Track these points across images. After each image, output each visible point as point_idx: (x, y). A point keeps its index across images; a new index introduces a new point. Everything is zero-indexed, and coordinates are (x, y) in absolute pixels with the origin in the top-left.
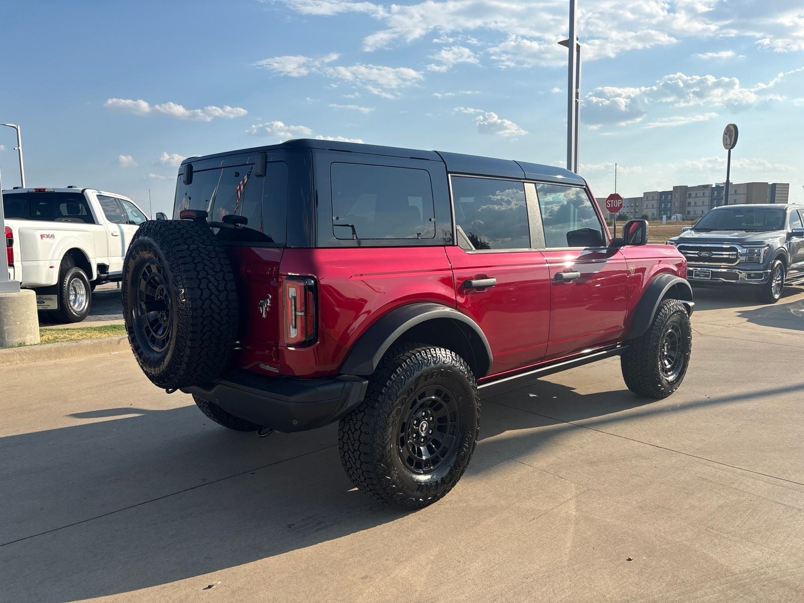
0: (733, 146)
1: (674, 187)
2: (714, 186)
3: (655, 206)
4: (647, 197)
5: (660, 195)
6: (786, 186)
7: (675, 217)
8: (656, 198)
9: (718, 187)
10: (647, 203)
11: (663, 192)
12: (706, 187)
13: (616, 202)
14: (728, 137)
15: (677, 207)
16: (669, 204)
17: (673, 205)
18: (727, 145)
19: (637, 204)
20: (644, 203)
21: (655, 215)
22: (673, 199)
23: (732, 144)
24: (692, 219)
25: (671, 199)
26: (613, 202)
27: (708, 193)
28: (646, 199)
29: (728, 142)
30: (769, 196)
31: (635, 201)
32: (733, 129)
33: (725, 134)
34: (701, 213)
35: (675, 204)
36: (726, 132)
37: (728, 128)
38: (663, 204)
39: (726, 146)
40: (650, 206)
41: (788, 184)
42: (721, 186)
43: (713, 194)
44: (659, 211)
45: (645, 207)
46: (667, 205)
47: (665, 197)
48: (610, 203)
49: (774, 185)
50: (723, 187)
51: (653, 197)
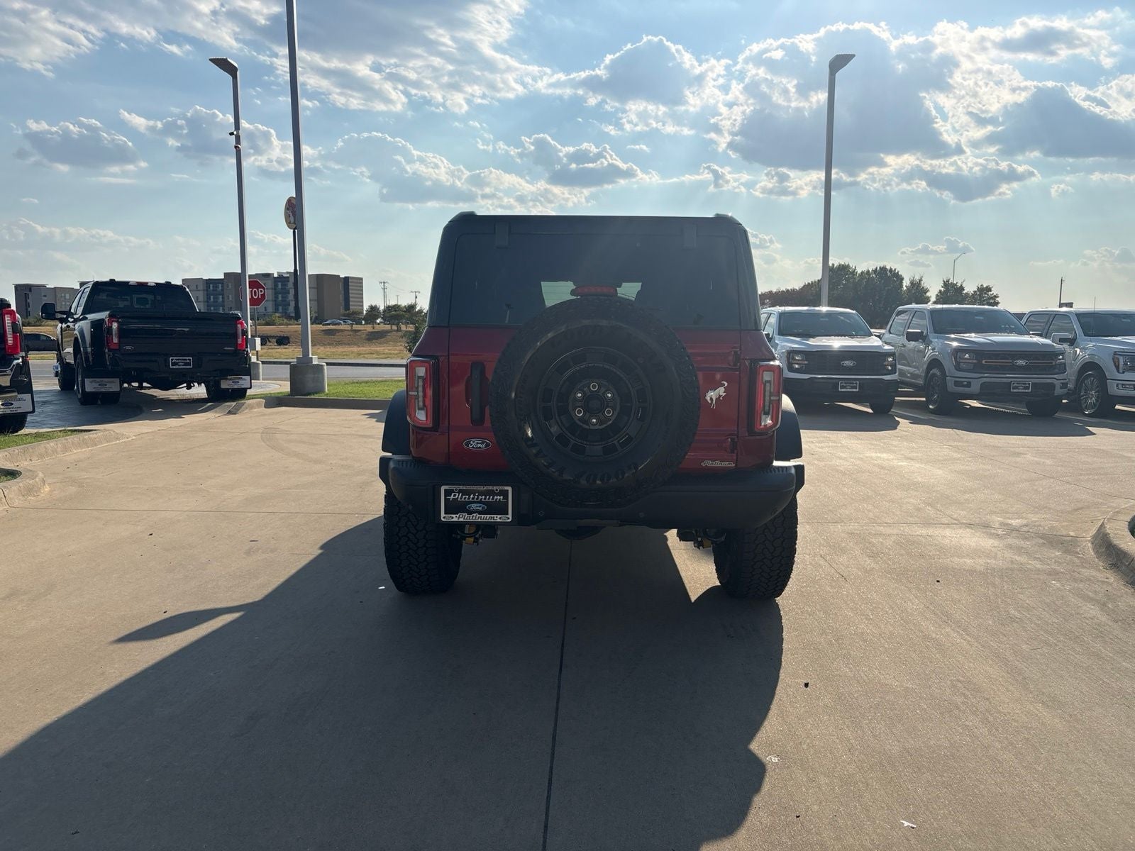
1: (225, 274)
2: (276, 275)
5: (207, 283)
6: (359, 281)
8: (201, 287)
9: (281, 279)
11: (209, 279)
12: (268, 276)
14: (291, 214)
15: (232, 301)
16: (221, 296)
17: (226, 298)
18: (290, 223)
22: (225, 291)
25: (222, 290)
27: (269, 284)
29: (292, 220)
30: (343, 292)
33: (287, 209)
35: (228, 296)
36: (287, 206)
37: (290, 201)
38: (212, 297)
41: (362, 279)
42: (285, 275)
43: (276, 286)
44: (208, 306)
46: (218, 298)
47: (213, 287)
49: (347, 279)
50: (288, 277)
51: (197, 286)
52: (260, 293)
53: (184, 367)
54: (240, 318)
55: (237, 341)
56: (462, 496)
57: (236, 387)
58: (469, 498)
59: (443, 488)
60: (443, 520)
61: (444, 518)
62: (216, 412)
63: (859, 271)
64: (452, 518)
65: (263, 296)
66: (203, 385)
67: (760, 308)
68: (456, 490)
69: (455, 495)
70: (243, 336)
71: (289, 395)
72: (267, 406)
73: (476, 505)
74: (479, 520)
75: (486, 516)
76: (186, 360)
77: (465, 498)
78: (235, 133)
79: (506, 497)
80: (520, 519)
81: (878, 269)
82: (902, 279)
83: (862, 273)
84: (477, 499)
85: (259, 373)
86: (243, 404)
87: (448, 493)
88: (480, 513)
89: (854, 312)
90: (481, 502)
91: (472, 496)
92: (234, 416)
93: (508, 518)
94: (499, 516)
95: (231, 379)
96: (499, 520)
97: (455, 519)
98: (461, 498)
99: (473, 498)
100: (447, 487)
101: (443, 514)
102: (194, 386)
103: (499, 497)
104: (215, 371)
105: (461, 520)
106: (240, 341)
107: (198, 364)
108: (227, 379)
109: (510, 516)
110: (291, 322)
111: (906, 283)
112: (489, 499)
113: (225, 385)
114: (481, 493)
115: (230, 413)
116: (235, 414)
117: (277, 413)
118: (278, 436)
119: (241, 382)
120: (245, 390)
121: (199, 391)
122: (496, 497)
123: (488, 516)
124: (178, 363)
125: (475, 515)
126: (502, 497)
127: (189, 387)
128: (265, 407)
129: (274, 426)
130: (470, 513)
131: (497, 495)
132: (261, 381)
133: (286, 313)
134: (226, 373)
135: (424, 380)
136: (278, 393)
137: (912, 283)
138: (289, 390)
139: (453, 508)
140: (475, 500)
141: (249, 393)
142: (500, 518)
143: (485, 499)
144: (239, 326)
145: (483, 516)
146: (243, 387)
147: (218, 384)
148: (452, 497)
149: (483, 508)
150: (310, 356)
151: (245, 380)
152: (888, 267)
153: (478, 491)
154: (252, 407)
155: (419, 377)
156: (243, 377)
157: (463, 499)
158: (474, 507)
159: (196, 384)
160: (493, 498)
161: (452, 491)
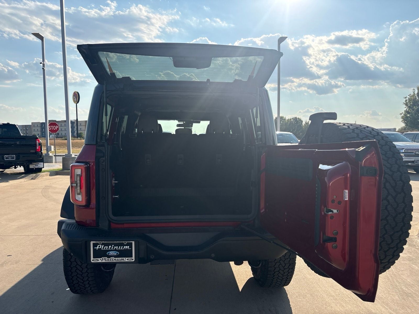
0: (78, 102)
3: (39, 130)
4: (34, 125)
5: (42, 124)
7: (52, 136)
8: (39, 126)
10: (34, 128)
13: (54, 127)
14: (75, 98)
19: (27, 129)
20: (32, 128)
21: (40, 134)
23: (77, 101)
24: (61, 137)
26: (53, 127)
28: (33, 126)
29: (75, 100)
31: (26, 127)
32: (77, 94)
33: (74, 96)
34: (65, 134)
36: (74, 95)
37: (75, 93)
39: (74, 101)
40: (36, 130)
44: (42, 133)
45: (33, 130)
48: (51, 127)
50: (74, 122)
51: (37, 125)
52: (56, 128)
53: (11, 159)
54: (38, 138)
55: (36, 148)
56: (104, 247)
57: (37, 167)
58: (108, 248)
59: (92, 243)
60: (92, 262)
61: (93, 260)
62: (26, 179)
63: (287, 119)
64: (98, 260)
65: (58, 129)
66: (22, 166)
67: (275, 131)
68: (100, 243)
69: (99, 247)
70: (39, 145)
71: (62, 170)
72: (51, 175)
73: (112, 252)
74: (115, 261)
75: (119, 258)
76: (12, 156)
77: (106, 248)
78: (42, 63)
79: (131, 247)
80: (139, 260)
81: (294, 118)
82: (302, 122)
83: (288, 119)
84: (113, 248)
85: (53, 160)
86: (39, 175)
87: (95, 245)
88: (115, 257)
89: (291, 133)
90: (116, 250)
91: (110, 247)
92: (34, 180)
93: (133, 260)
94: (127, 258)
95: (34, 164)
96: (127, 261)
97: (100, 261)
98: (103, 248)
99: (111, 248)
100: (94, 242)
101: (92, 259)
102: (18, 167)
103: (126, 247)
104: (26, 161)
105: (104, 261)
106: (38, 148)
107: (17, 158)
108: (32, 164)
109: (133, 258)
110: (75, 139)
111: (304, 123)
112: (120, 248)
113: (31, 166)
114: (116, 245)
115: (32, 179)
116: (35, 179)
117: (54, 178)
118: (50, 190)
119: (39, 165)
120: (41, 169)
121: (21, 169)
122: (125, 247)
123: (120, 258)
124: (8, 158)
125: (112, 258)
126: (128, 247)
127: (15, 168)
128: (50, 176)
129: (50, 185)
130: (109, 257)
131: (126, 245)
132: (54, 164)
133: (73, 135)
134: (32, 162)
135: (81, 176)
136: (57, 169)
137: (306, 123)
138: (62, 168)
139: (98, 254)
140: (112, 249)
141: (43, 169)
142: (128, 259)
143: (118, 248)
144: (37, 141)
145: (117, 258)
146: (40, 167)
147: (28, 166)
148: (98, 247)
149: (117, 254)
150: (71, 153)
151: (40, 164)
152: (297, 117)
153: (113, 244)
154: (43, 176)
155: (77, 175)
156: (40, 163)
157: (104, 249)
158: (111, 253)
159: (19, 166)
160: (123, 248)
161: (98, 244)
